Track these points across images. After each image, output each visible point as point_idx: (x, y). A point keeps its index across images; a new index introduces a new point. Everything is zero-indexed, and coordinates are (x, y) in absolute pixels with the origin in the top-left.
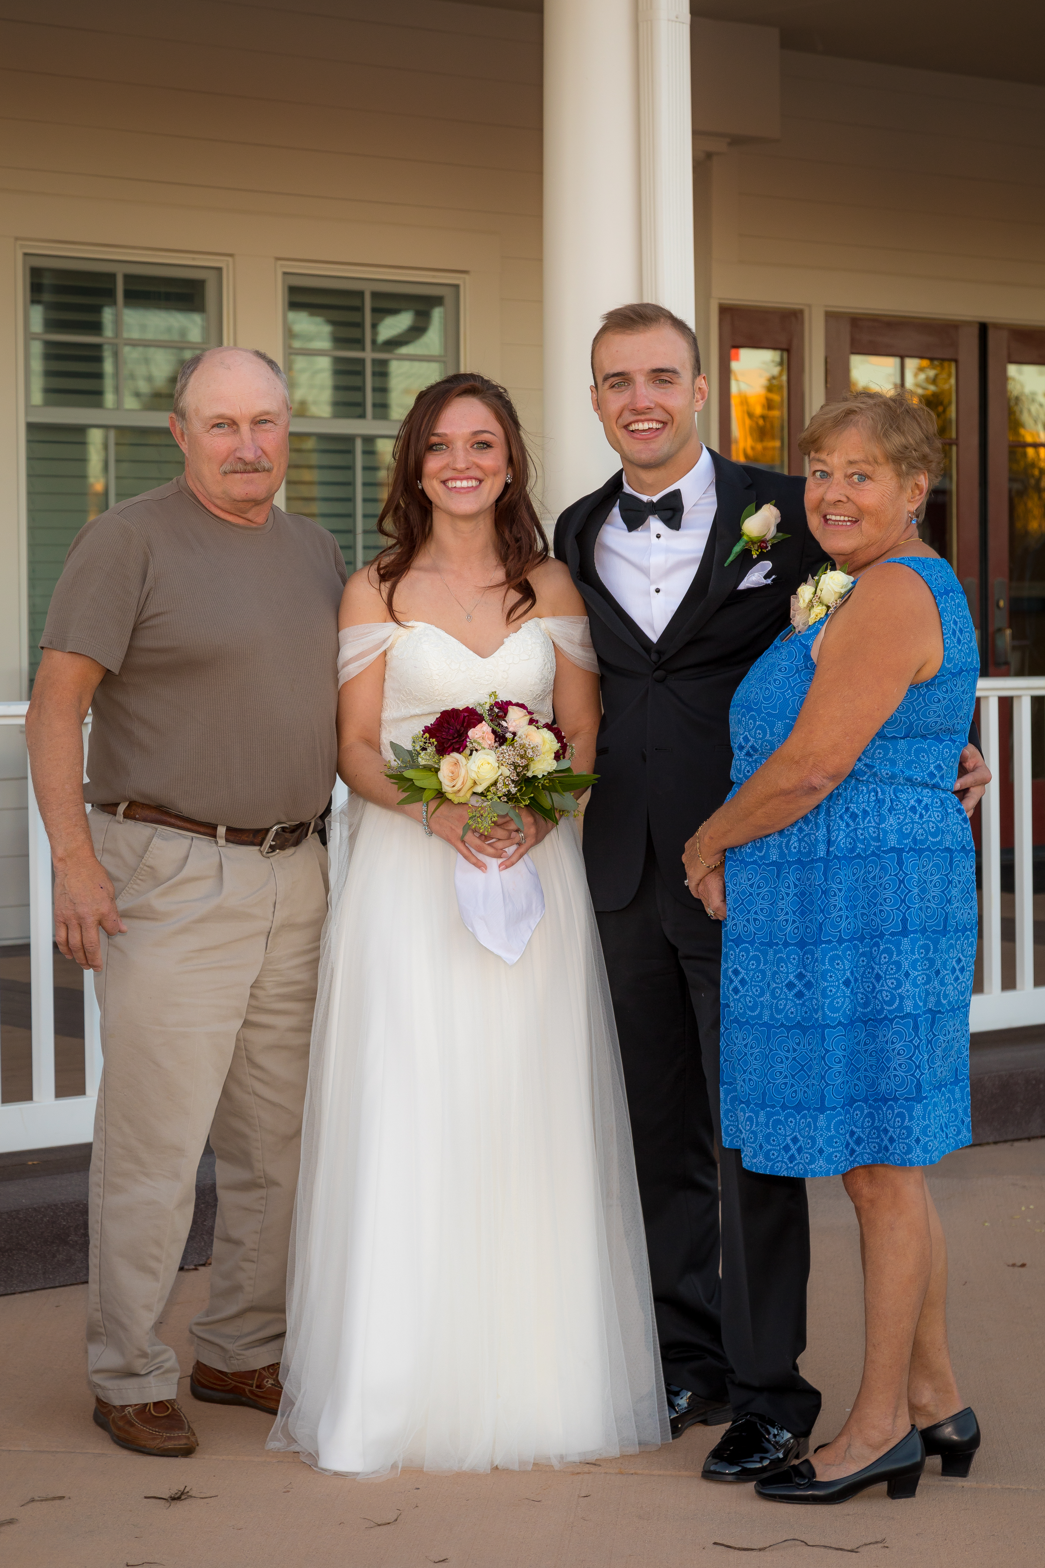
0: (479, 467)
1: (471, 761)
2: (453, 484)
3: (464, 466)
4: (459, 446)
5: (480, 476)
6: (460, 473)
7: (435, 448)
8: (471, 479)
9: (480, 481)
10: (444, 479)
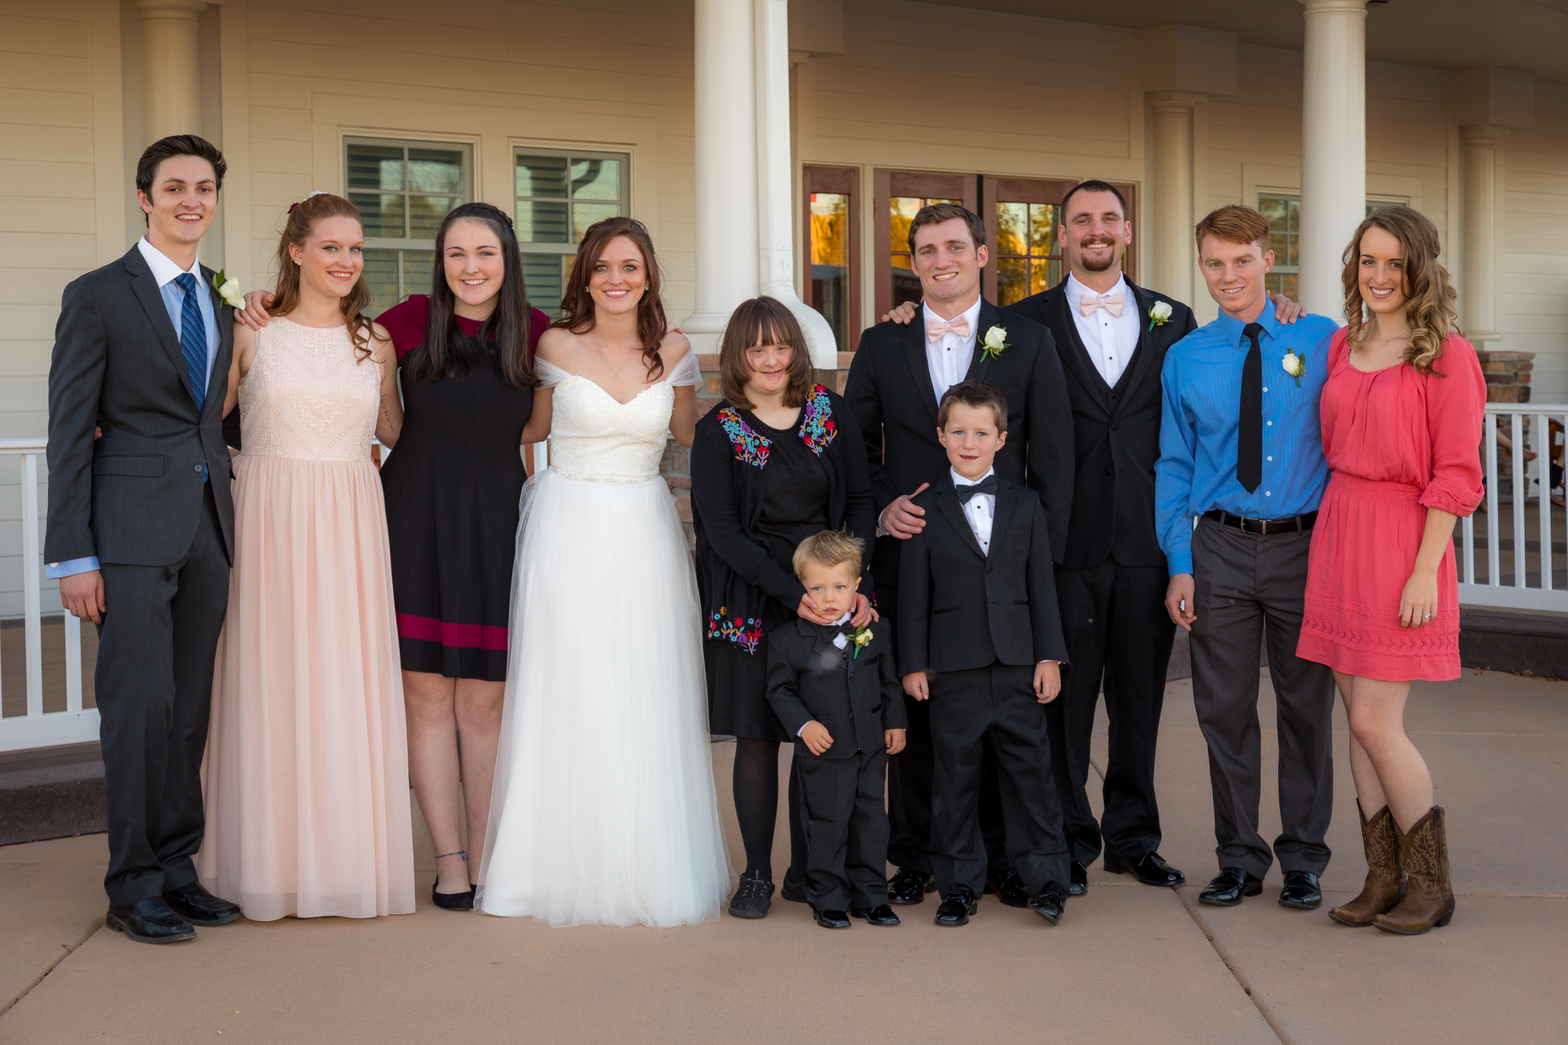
0: (627, 283)
2: (611, 293)
3: (618, 282)
4: (616, 268)
5: (628, 288)
6: (616, 287)
7: (599, 268)
8: (623, 290)
9: (628, 291)
10: (605, 289)
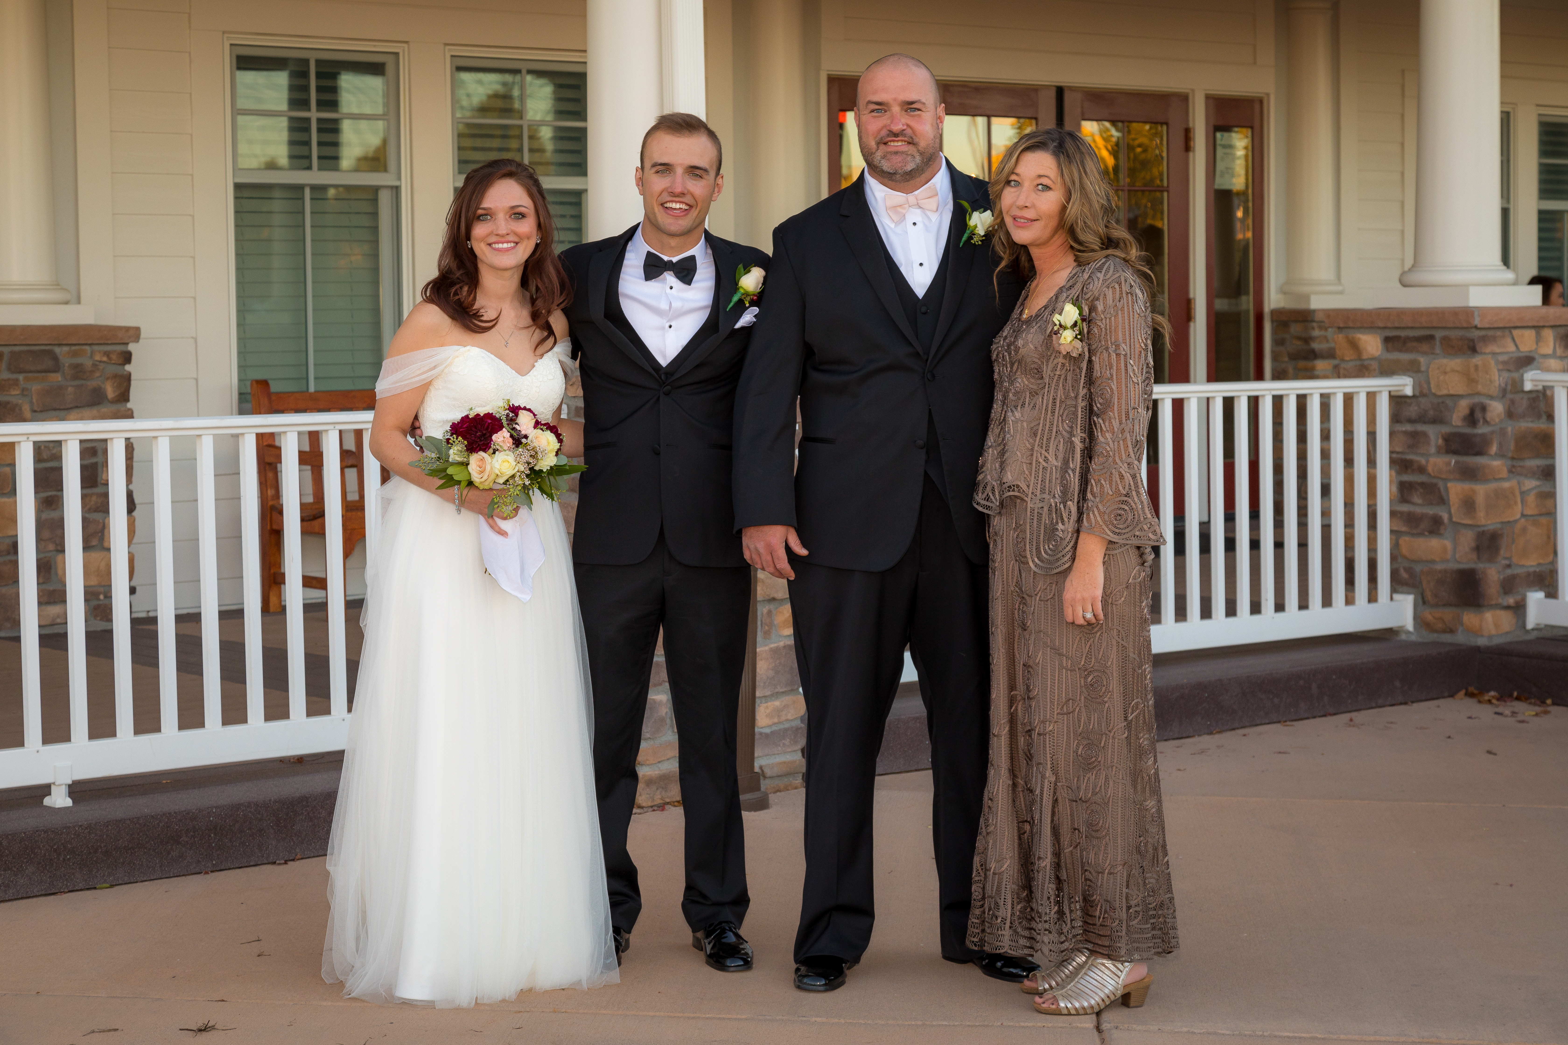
0: (516, 234)
1: (494, 460)
2: (497, 246)
3: (504, 232)
4: (501, 216)
5: (517, 240)
6: (502, 238)
7: (481, 218)
8: (510, 242)
9: (517, 243)
10: (489, 242)
